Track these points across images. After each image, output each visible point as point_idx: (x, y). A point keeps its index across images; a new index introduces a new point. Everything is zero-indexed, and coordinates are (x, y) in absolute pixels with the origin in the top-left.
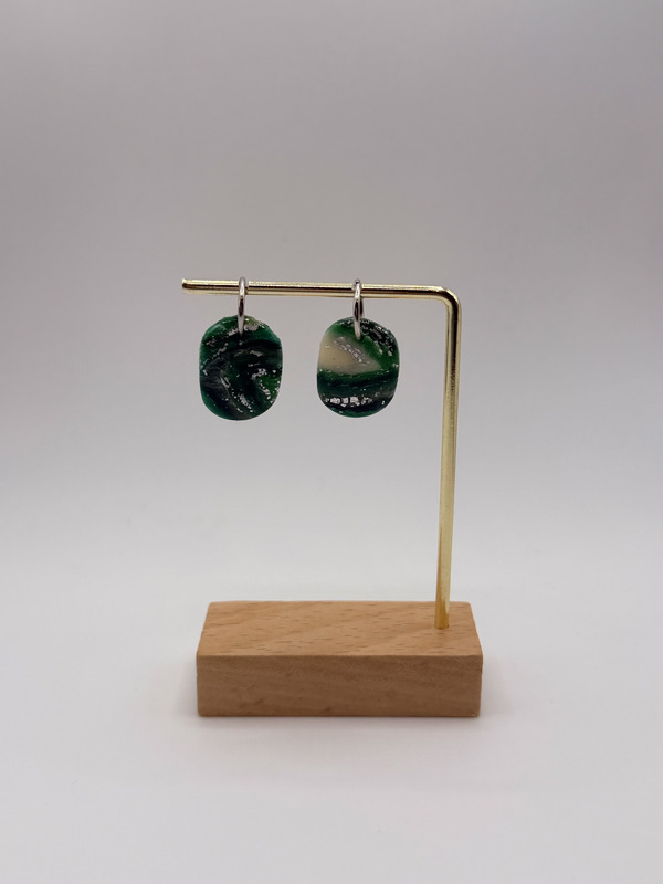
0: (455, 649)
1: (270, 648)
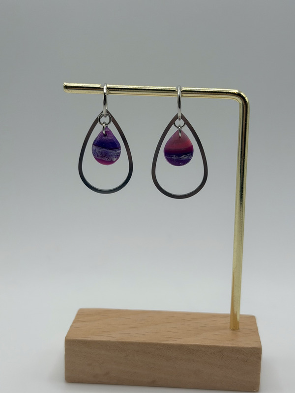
0: (243, 342)
1: (115, 336)
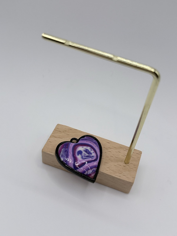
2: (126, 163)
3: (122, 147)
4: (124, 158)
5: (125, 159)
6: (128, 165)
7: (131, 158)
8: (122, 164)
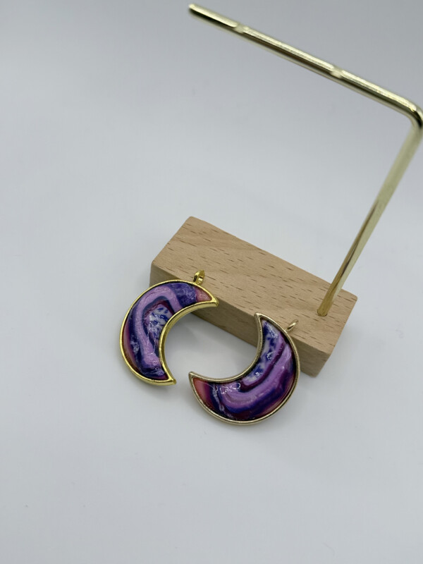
2: (320, 315)
3: (316, 281)
4: (318, 304)
5: (319, 306)
6: (323, 318)
7: (333, 306)
8: (313, 315)
